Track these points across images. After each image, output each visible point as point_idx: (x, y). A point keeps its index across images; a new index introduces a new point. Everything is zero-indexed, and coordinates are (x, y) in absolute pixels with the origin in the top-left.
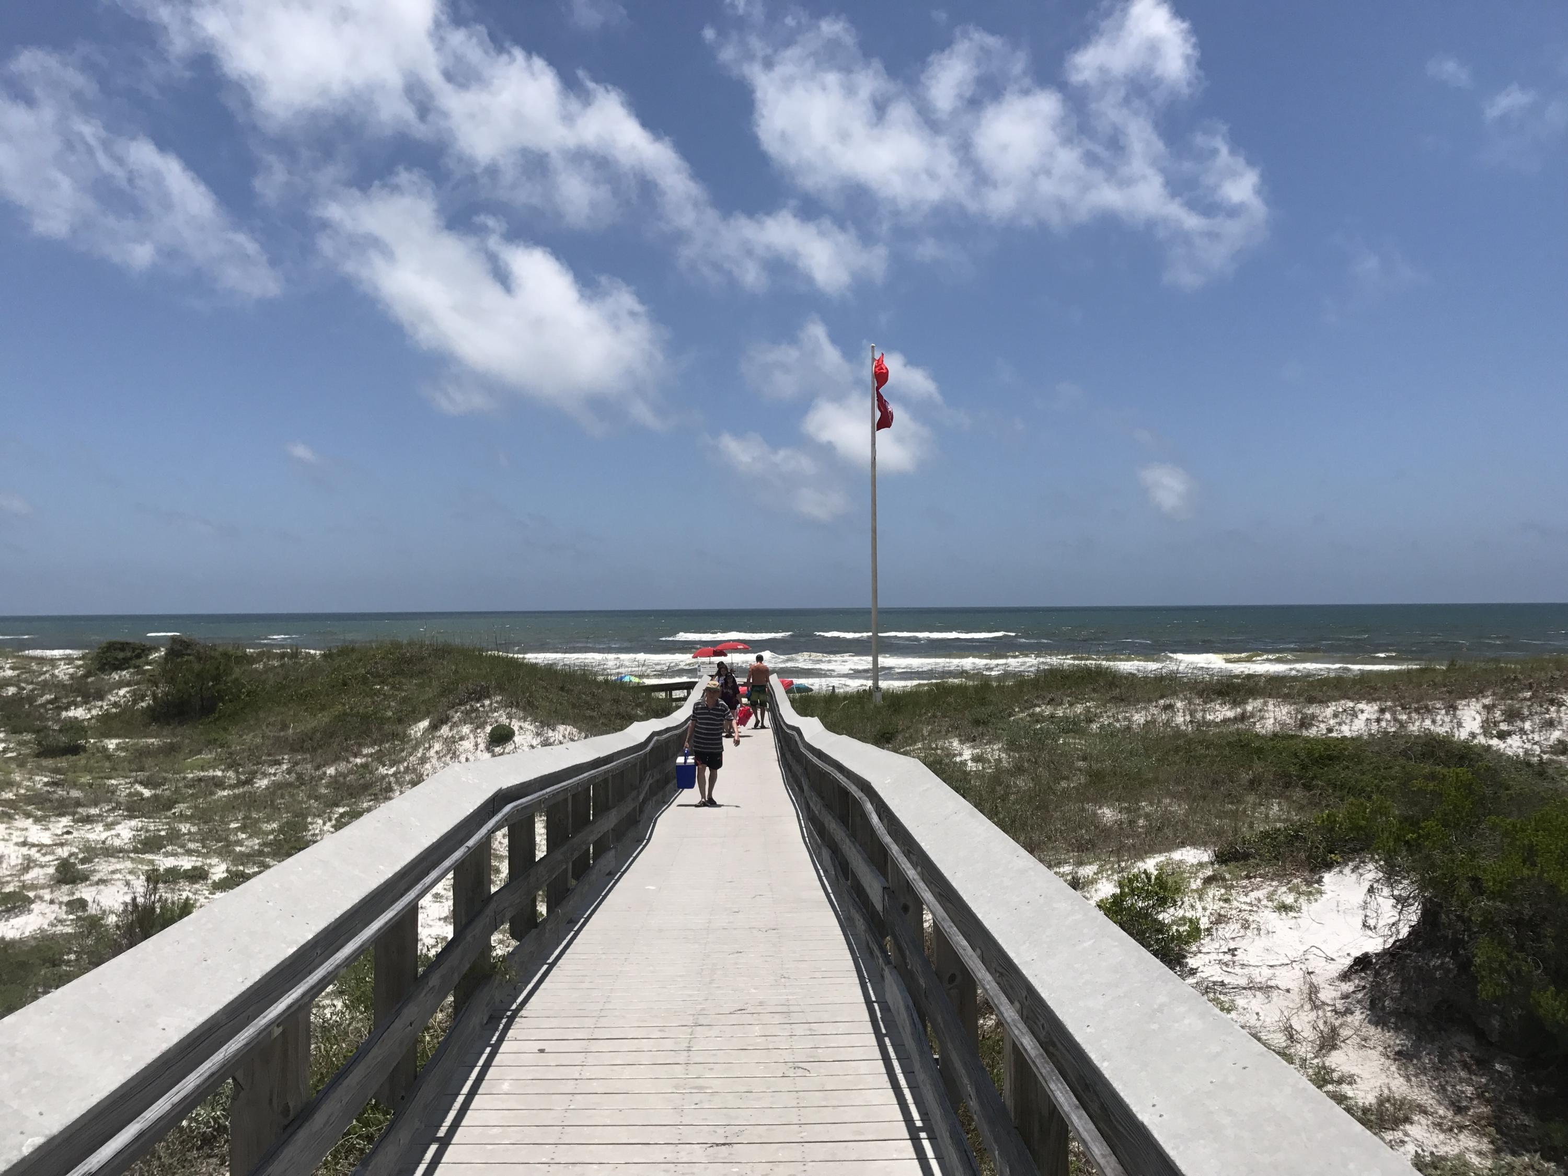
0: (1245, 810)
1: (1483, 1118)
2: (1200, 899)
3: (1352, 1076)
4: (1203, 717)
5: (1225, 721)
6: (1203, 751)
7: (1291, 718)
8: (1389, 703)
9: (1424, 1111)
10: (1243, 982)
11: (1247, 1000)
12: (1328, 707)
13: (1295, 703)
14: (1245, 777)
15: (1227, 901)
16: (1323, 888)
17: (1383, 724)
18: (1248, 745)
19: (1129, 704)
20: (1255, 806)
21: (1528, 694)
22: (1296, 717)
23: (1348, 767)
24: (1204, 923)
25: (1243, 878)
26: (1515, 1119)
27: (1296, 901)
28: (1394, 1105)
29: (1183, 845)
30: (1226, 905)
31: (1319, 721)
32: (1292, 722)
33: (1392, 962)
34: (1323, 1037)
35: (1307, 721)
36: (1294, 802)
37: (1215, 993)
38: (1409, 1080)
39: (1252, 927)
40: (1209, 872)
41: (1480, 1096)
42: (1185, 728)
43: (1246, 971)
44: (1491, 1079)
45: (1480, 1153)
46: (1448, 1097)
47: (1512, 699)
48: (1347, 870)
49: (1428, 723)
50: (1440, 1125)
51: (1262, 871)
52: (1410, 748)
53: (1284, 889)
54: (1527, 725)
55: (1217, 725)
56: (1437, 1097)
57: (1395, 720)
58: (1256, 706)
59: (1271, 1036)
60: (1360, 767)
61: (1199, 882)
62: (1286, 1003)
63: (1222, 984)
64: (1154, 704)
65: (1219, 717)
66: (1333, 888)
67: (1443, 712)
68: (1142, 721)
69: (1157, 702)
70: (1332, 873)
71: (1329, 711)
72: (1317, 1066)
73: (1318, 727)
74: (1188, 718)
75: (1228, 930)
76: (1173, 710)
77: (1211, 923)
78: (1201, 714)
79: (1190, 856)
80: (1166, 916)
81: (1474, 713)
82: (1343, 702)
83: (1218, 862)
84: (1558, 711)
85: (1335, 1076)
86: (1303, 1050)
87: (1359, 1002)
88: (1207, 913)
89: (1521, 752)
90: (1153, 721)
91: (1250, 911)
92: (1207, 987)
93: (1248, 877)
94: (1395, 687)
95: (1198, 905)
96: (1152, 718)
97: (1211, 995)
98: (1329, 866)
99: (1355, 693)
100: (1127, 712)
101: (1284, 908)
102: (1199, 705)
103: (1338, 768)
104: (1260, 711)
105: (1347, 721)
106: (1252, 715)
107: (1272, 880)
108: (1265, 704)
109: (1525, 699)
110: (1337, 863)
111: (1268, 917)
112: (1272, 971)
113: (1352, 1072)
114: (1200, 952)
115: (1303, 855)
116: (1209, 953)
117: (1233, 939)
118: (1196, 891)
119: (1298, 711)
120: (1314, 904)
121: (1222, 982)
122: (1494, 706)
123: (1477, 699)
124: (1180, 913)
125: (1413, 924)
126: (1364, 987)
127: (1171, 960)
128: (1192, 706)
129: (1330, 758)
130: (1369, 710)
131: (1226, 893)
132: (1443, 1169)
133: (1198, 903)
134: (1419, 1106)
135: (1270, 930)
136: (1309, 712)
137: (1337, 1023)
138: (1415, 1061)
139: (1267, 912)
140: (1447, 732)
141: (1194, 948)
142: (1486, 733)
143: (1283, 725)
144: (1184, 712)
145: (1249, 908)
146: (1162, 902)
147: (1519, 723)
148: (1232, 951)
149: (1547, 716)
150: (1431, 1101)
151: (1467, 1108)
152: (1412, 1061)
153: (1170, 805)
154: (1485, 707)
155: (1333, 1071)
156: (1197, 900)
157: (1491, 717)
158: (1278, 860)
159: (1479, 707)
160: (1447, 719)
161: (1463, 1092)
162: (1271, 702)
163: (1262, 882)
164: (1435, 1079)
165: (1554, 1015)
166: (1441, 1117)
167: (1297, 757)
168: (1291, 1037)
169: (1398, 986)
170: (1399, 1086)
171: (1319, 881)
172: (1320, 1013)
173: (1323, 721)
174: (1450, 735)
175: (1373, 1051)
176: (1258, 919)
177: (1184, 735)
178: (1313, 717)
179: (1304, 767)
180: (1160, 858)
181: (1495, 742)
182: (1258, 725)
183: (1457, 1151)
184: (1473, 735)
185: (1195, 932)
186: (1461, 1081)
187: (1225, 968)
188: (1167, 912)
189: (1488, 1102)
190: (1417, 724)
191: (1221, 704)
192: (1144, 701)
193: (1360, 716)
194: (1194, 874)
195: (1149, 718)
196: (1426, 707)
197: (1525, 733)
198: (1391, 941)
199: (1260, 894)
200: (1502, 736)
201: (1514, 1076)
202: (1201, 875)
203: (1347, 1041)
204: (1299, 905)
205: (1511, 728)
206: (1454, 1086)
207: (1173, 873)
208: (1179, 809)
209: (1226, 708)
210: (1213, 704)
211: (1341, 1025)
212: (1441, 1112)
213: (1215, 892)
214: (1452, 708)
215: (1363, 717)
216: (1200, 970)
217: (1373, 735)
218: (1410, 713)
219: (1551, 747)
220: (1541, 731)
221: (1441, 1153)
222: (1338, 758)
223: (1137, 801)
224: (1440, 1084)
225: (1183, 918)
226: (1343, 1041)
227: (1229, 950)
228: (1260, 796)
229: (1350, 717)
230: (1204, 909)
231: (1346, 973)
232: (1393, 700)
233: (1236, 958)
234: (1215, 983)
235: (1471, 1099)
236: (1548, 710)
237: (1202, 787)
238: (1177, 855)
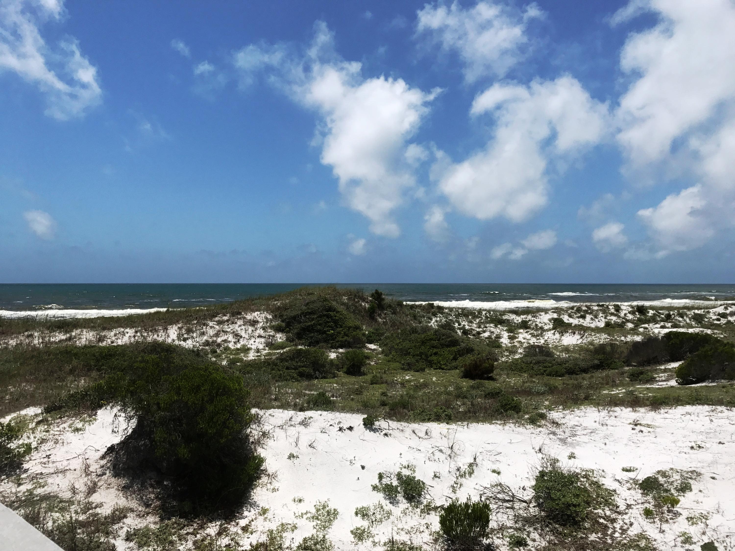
0: (67, 384)
1: (157, 507)
2: (33, 433)
3: (101, 503)
4: (49, 340)
5: (61, 341)
6: (46, 357)
7: (94, 338)
8: (139, 329)
9: (132, 510)
10: (52, 471)
11: (53, 479)
12: (112, 331)
13: (96, 330)
14: (68, 368)
15: (47, 431)
16: (97, 417)
17: (137, 338)
18: (70, 352)
19: (7, 335)
20: (72, 382)
21: (195, 322)
22: (97, 337)
23: (118, 359)
24: (34, 445)
25: (57, 419)
26: (170, 504)
27: (83, 426)
28: (119, 511)
29: (28, 406)
30: (48, 434)
31: (107, 338)
32: (94, 339)
33: (124, 446)
34: (89, 488)
35: (102, 339)
36: (92, 378)
37: (37, 479)
38: (127, 498)
39: (60, 442)
40: (40, 418)
41: (157, 498)
42: (38, 346)
43: (54, 465)
44: (162, 489)
45: (155, 523)
46: (143, 501)
47: (189, 324)
48: (109, 408)
49: (155, 336)
50: (139, 515)
51: (68, 414)
52: (146, 348)
53: (78, 421)
54: (195, 335)
55: (55, 343)
56: (139, 503)
57: (142, 336)
58: (77, 332)
59: (64, 494)
60: (124, 359)
61: (34, 424)
62: (73, 476)
63: (42, 474)
64: (22, 334)
65: (57, 339)
66: (101, 417)
67: (162, 331)
68: (14, 344)
69: (23, 333)
70: (102, 410)
71: (112, 334)
72: (86, 503)
73: (107, 341)
74: (41, 341)
75: (45, 447)
76: (33, 337)
77: (38, 444)
78: (48, 338)
79: (31, 411)
80: (12, 445)
81: (174, 331)
82: (119, 329)
83: (46, 413)
84: (206, 328)
85: (94, 505)
86: (79, 497)
87: (108, 468)
88: (36, 439)
89: (192, 346)
90: (21, 344)
91: (59, 434)
92: (33, 477)
93: (60, 418)
94: (143, 321)
95: (32, 436)
96: (20, 342)
97: (35, 481)
98: (100, 407)
99: (125, 325)
100: (5, 340)
101: (77, 430)
102: (47, 334)
103: (113, 360)
104: (79, 335)
105: (121, 338)
106: (75, 337)
107: (73, 417)
108: (82, 331)
109: (194, 324)
110: (104, 404)
111: (69, 436)
112: (68, 462)
113: (102, 501)
114: (31, 460)
115: (89, 403)
116: (35, 459)
117: (49, 450)
118: (31, 429)
119: (97, 334)
120: (92, 426)
121: (41, 473)
122: (182, 327)
123: (176, 325)
124: (21, 442)
125: (134, 427)
126: (111, 460)
127: (15, 467)
128: (43, 335)
129: (110, 355)
130: (130, 332)
131: (48, 428)
132: (138, 535)
133: (32, 435)
134: (131, 509)
135: (69, 442)
136: (103, 334)
137: (97, 480)
138: (131, 489)
139: (68, 433)
140: (163, 340)
141: (27, 458)
142: (179, 339)
143: (90, 341)
144: (39, 338)
145: (58, 433)
146: (10, 439)
147: (191, 334)
148: (48, 456)
149: (202, 331)
150: (136, 505)
151: (151, 504)
152: (129, 489)
153: (26, 386)
154: (179, 328)
155: (93, 503)
156: (31, 434)
157: (181, 332)
158: (76, 407)
159: (176, 328)
160: (163, 334)
161: (150, 498)
162: (85, 330)
163: (67, 419)
164: (138, 495)
165: (184, 456)
166: (140, 511)
167: (95, 356)
168: (74, 492)
169: (125, 457)
170: (123, 502)
171: (95, 414)
172: (89, 477)
173: (109, 338)
174: (164, 341)
175: (112, 489)
176: (63, 438)
177: (38, 349)
178: (105, 336)
179: (98, 361)
180: (13, 415)
181: (182, 343)
182: (77, 342)
183: (145, 524)
184: (174, 340)
185: (28, 449)
186: (150, 493)
187: (43, 465)
188: (13, 443)
189: (160, 499)
190: (151, 337)
191: (59, 333)
192: (16, 333)
193: (126, 335)
194: (32, 420)
195: (19, 342)
196: (155, 329)
197: (194, 338)
198: (124, 437)
199: (65, 425)
200: (185, 340)
201: (171, 485)
202: (35, 420)
203: (101, 488)
204: (84, 427)
205: (189, 336)
206: (146, 496)
207: (20, 422)
208: (29, 388)
209: (61, 335)
210: (54, 333)
211: (99, 481)
212: (140, 509)
213: (42, 428)
214: (165, 329)
215: (128, 335)
216: (30, 469)
217: (132, 343)
218: (148, 332)
219: (203, 343)
220: (199, 337)
221: (139, 528)
222: (114, 355)
223: (6, 386)
224: (140, 497)
225: (23, 444)
226: (99, 488)
227: (47, 456)
228: (74, 376)
229: (122, 336)
230: (35, 437)
231: (103, 455)
232: (142, 327)
233: (50, 460)
234: (37, 474)
235: (153, 500)
236: (202, 328)
237: (44, 375)
238: (23, 412)
